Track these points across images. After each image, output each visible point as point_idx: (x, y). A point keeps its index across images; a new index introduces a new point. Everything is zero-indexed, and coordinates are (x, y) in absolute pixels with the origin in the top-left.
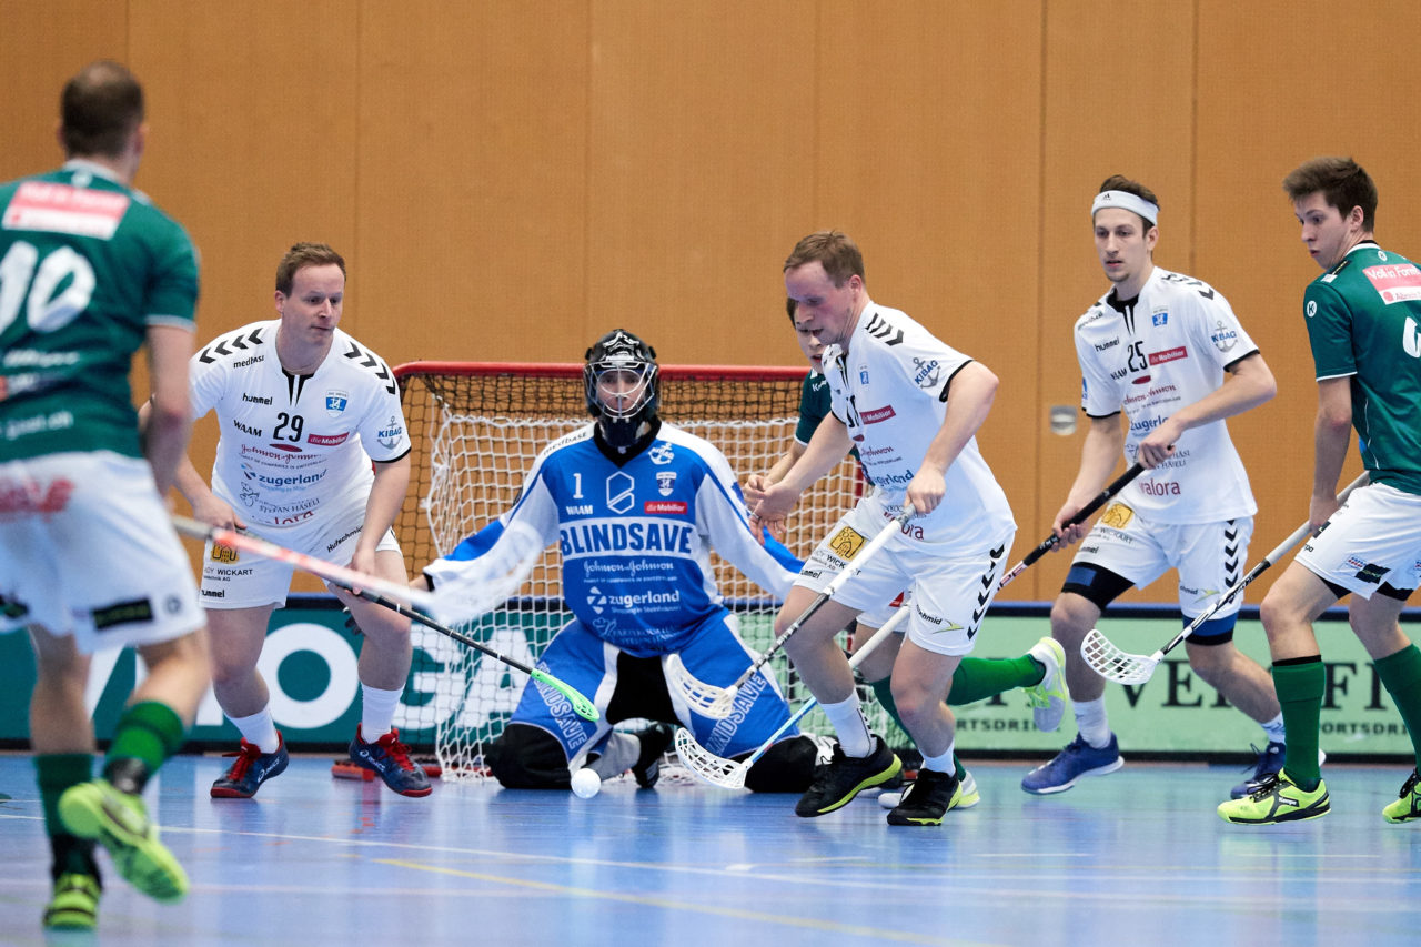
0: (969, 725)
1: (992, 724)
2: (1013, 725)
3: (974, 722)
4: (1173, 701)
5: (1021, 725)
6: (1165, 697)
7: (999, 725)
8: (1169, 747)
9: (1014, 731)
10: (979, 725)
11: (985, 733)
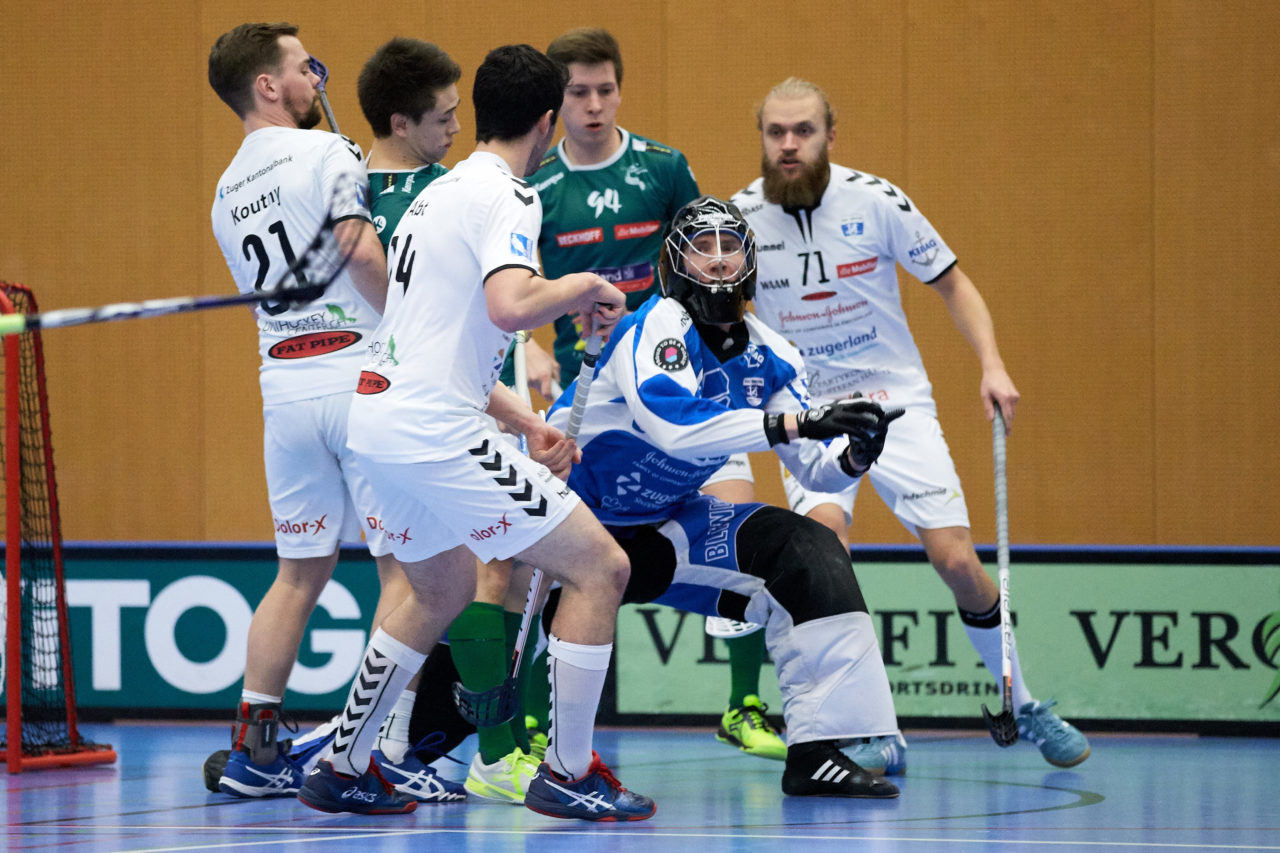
0: (912, 688)
1: (938, 687)
2: (962, 688)
3: (917, 685)
4: (1147, 660)
5: (971, 689)
6: (1138, 657)
7: (945, 688)
8: (1146, 714)
9: (963, 696)
10: (923, 689)
11: (930, 697)
